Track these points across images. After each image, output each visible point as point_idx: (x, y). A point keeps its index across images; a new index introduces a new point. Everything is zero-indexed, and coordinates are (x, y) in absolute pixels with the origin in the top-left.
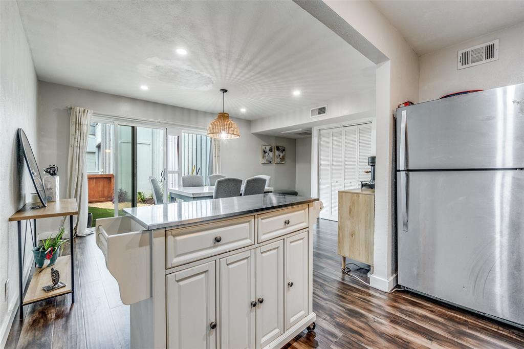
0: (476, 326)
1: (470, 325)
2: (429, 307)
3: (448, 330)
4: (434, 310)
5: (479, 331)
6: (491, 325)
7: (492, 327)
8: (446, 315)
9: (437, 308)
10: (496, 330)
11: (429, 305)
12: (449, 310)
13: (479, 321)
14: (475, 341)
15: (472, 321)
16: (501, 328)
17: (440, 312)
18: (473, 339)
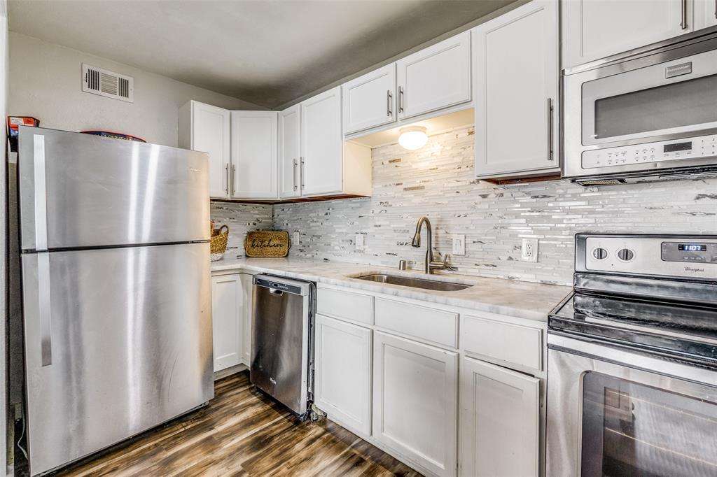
0: (169, 442)
1: (164, 445)
2: (105, 468)
3: (154, 473)
4: (114, 466)
5: (176, 444)
6: (176, 429)
7: (178, 430)
8: (133, 458)
9: (114, 461)
10: (183, 429)
11: (102, 466)
12: (129, 449)
13: (165, 433)
14: (183, 458)
15: (160, 440)
16: (184, 424)
17: (122, 462)
18: (180, 458)
